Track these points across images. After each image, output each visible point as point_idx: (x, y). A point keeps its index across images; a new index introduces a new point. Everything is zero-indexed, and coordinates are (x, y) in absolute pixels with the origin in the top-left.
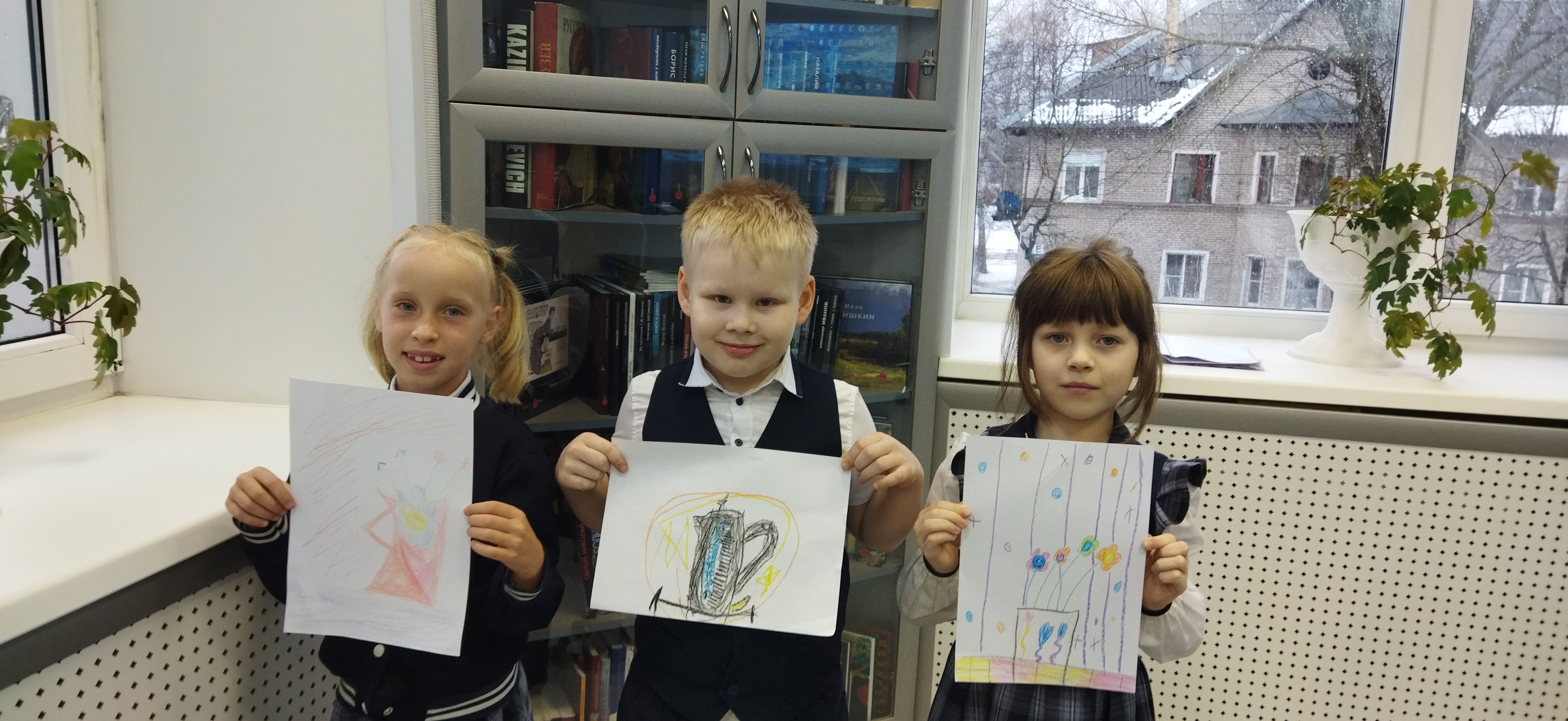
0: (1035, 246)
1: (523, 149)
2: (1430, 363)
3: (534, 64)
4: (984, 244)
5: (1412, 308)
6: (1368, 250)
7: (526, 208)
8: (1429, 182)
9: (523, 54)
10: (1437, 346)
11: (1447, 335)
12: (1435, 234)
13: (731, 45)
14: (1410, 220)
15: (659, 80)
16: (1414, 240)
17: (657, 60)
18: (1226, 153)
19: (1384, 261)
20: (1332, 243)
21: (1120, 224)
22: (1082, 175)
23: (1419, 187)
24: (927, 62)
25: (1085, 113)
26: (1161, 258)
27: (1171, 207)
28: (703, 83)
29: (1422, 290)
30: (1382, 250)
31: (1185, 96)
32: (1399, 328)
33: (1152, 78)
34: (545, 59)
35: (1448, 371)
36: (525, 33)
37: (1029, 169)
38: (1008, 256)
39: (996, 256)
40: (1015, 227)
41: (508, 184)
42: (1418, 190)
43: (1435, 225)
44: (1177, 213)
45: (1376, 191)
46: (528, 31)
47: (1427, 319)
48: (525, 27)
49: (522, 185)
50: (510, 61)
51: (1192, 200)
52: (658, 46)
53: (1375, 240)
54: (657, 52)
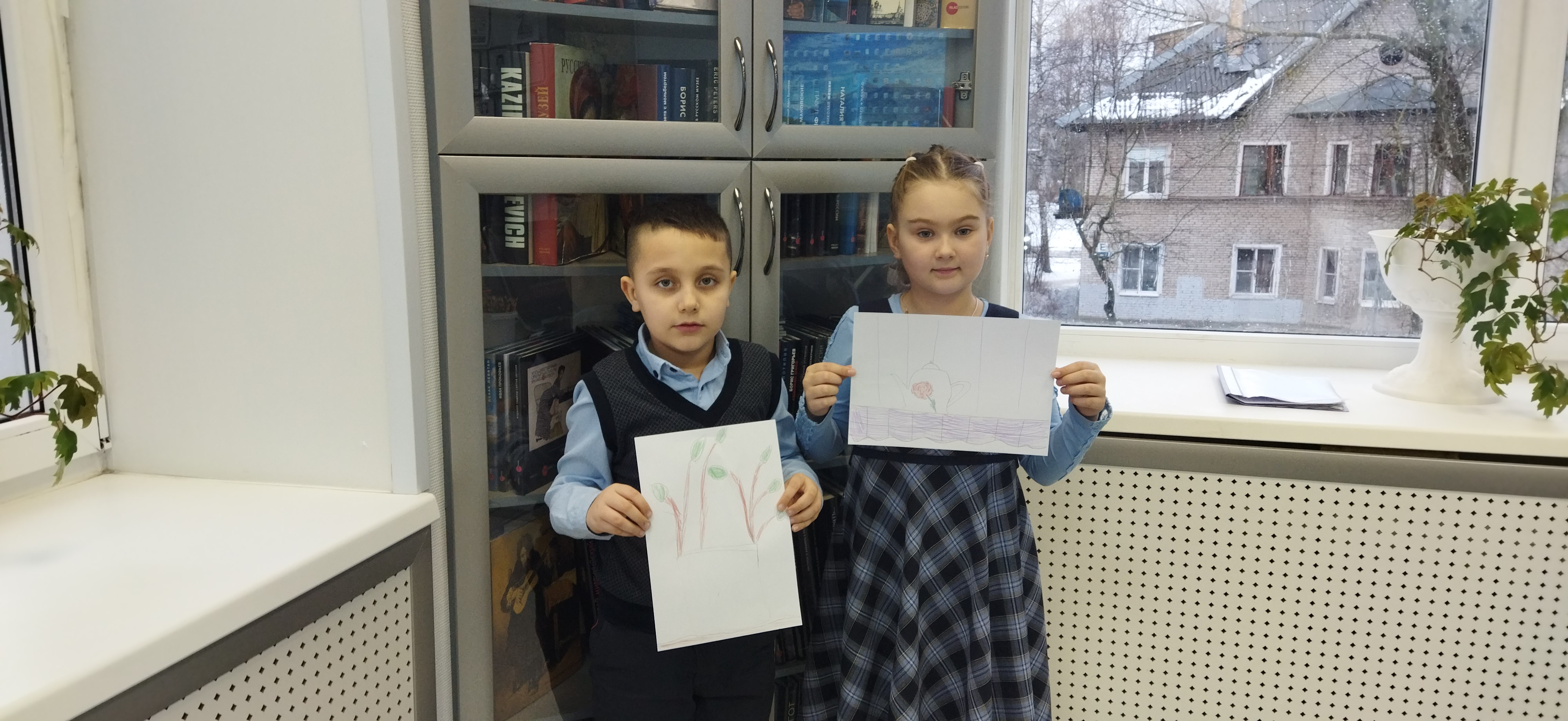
0: (1099, 245)
1: (521, 200)
2: (1534, 399)
3: (530, 110)
4: (1047, 242)
5: (1512, 339)
6: (1461, 278)
7: (527, 263)
8: (1527, 200)
9: (519, 99)
10: (1541, 382)
11: (1553, 370)
12: (1535, 256)
13: (744, 79)
14: (1507, 242)
15: (668, 120)
16: (1512, 264)
17: (665, 99)
18: (1297, 143)
19: (1479, 288)
20: (1420, 269)
21: (1187, 219)
22: (1146, 172)
23: (1517, 206)
24: (963, 85)
25: (1148, 107)
26: (1231, 254)
27: (1240, 200)
28: (717, 121)
29: (1522, 319)
30: (1476, 275)
31: (1252, 86)
32: (1498, 360)
33: (1216, 69)
34: (543, 103)
35: (1555, 410)
36: (520, 77)
37: (1090, 166)
38: (1071, 254)
39: (1060, 255)
40: (1079, 225)
41: (508, 238)
42: (1516, 209)
43: (1535, 246)
44: (1247, 206)
45: (1470, 211)
46: (523, 74)
47: (1530, 351)
48: (519, 70)
49: (522, 239)
50: (505, 107)
51: (1262, 192)
52: (665, 84)
53: (1469, 265)
54: (665, 90)
